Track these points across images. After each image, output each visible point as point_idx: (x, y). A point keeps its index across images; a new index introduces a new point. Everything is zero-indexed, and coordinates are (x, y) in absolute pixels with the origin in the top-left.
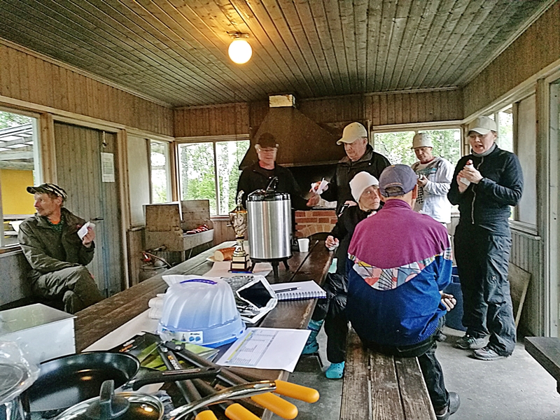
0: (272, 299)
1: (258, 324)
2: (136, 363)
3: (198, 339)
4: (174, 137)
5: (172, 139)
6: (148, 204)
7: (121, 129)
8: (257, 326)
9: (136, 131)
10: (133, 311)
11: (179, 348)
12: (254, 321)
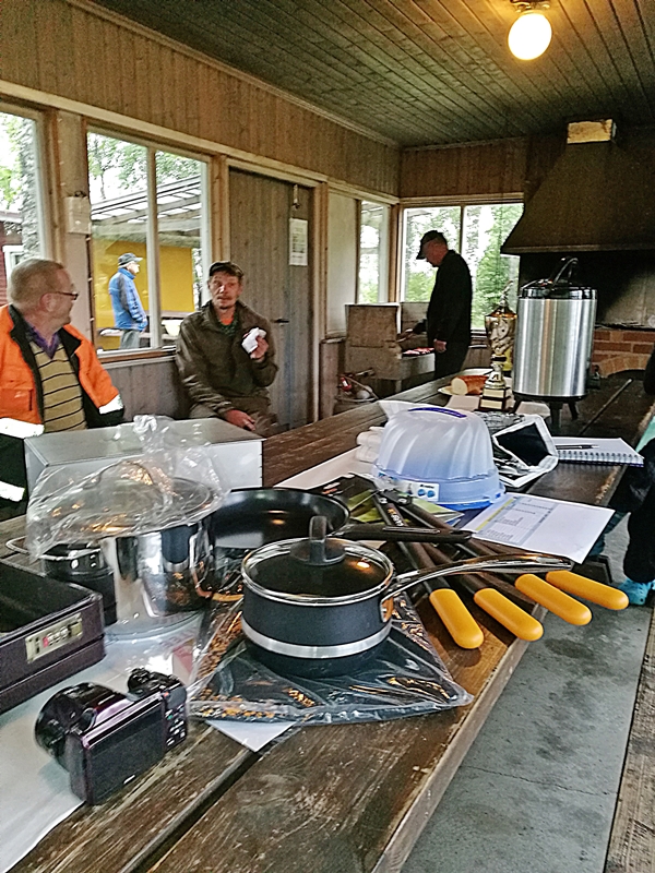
0: (548, 457)
1: (525, 489)
2: (344, 512)
3: (431, 494)
4: (399, 197)
5: (395, 200)
6: (352, 303)
7: (321, 182)
8: (524, 492)
9: (342, 186)
10: (332, 447)
11: (405, 501)
12: (517, 483)
